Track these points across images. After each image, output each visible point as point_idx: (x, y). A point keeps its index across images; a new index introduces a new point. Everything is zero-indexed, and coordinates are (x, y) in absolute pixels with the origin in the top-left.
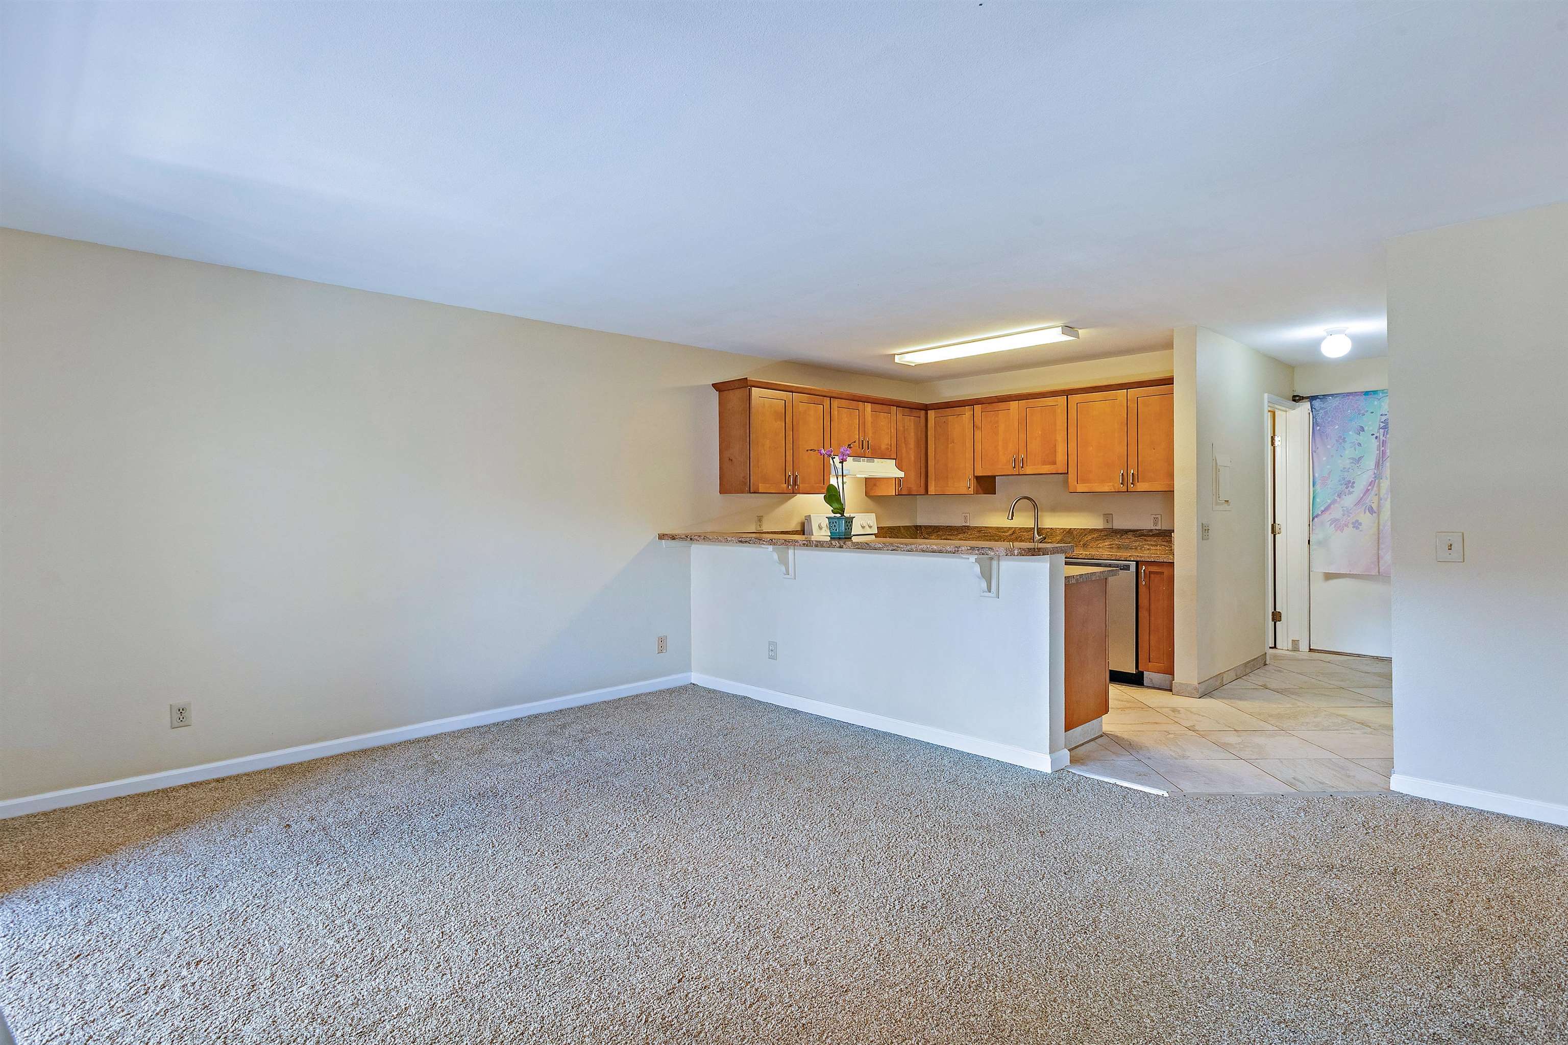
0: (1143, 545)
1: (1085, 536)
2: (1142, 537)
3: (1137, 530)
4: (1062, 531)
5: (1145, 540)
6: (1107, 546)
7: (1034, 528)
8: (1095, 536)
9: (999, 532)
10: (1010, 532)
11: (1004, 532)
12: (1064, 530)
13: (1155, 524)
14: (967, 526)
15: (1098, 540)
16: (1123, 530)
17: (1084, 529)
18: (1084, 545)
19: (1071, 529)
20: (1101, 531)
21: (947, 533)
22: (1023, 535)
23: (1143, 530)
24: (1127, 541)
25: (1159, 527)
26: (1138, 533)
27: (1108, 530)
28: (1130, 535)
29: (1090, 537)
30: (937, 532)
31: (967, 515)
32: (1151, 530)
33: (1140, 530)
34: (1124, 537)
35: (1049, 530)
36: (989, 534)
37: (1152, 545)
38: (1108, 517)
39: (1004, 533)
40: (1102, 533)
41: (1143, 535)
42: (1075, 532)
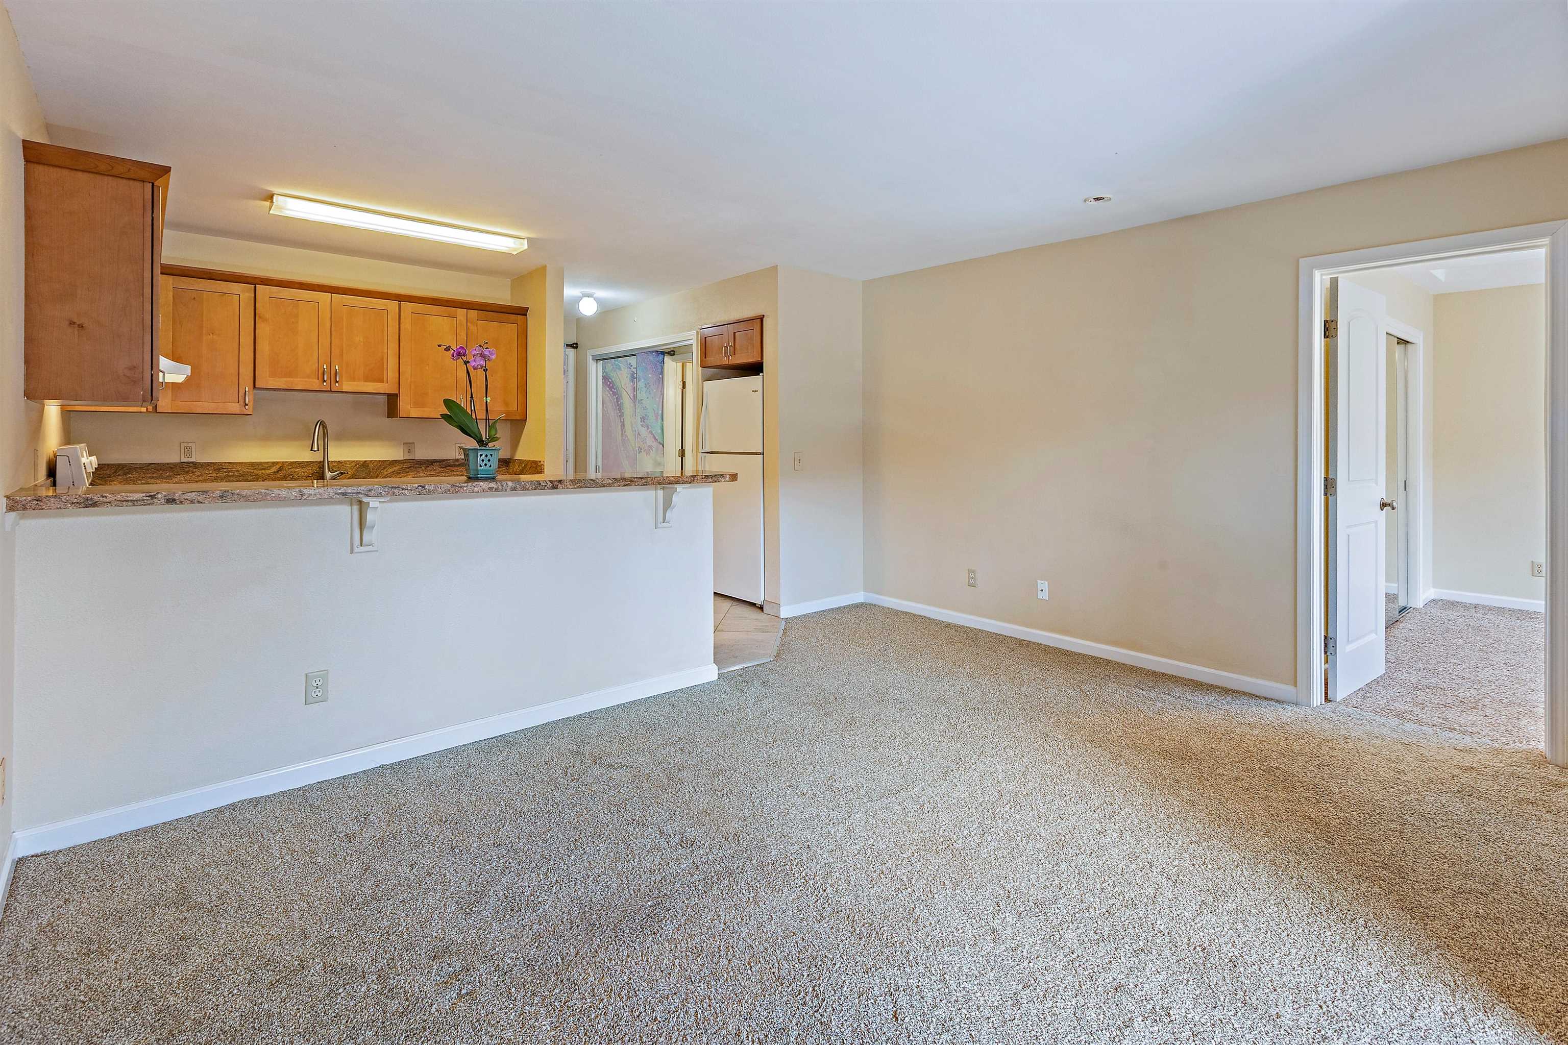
1: (384, 468)
2: (448, 468)
3: (444, 461)
4: (353, 464)
6: (411, 480)
8: (397, 467)
10: (274, 469)
11: (264, 469)
12: (357, 462)
13: (460, 454)
14: (192, 463)
15: (400, 473)
16: (428, 461)
17: (383, 461)
19: (366, 461)
20: (404, 463)
21: (149, 475)
22: (295, 472)
23: (449, 460)
26: (444, 463)
27: (411, 461)
29: (390, 471)
30: (125, 474)
31: (190, 445)
32: (457, 460)
33: (447, 460)
34: (429, 468)
35: (335, 464)
36: (236, 473)
38: (409, 446)
40: (405, 465)
41: (449, 466)
42: (371, 466)
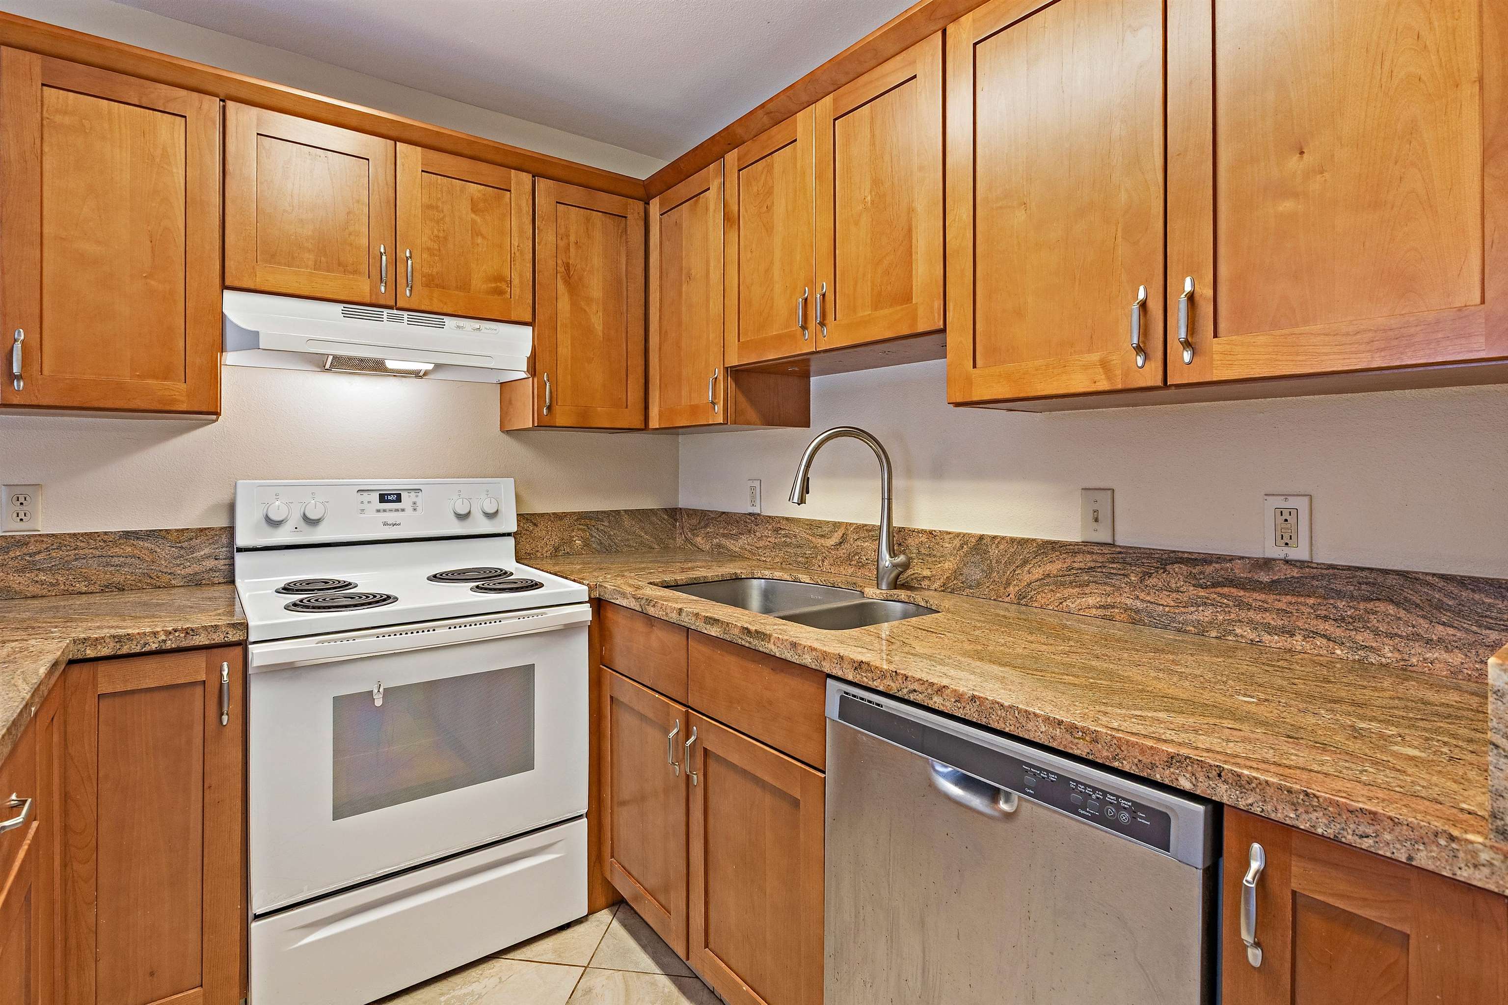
0: (1231, 622)
1: (1025, 562)
2: (1226, 590)
3: (1207, 560)
4: (957, 543)
5: (1240, 604)
6: (1094, 611)
7: (880, 527)
8: (1054, 568)
9: (813, 535)
13: (1286, 538)
14: (756, 515)
15: (1063, 584)
16: (1148, 553)
17: (1023, 542)
18: (1021, 596)
19: (981, 538)
20: (1075, 553)
21: (721, 531)
23: (1231, 559)
24: (1166, 599)
25: (1299, 553)
26: (1209, 569)
27: (1096, 549)
28: (1177, 575)
29: (1038, 573)
30: (706, 527)
31: (756, 483)
32: (1266, 564)
33: (1220, 559)
34: (1155, 580)
35: (924, 539)
36: (794, 541)
37: (1270, 629)
38: (1099, 500)
39: (822, 541)
40: (1080, 561)
41: (1232, 582)
42: (994, 552)
